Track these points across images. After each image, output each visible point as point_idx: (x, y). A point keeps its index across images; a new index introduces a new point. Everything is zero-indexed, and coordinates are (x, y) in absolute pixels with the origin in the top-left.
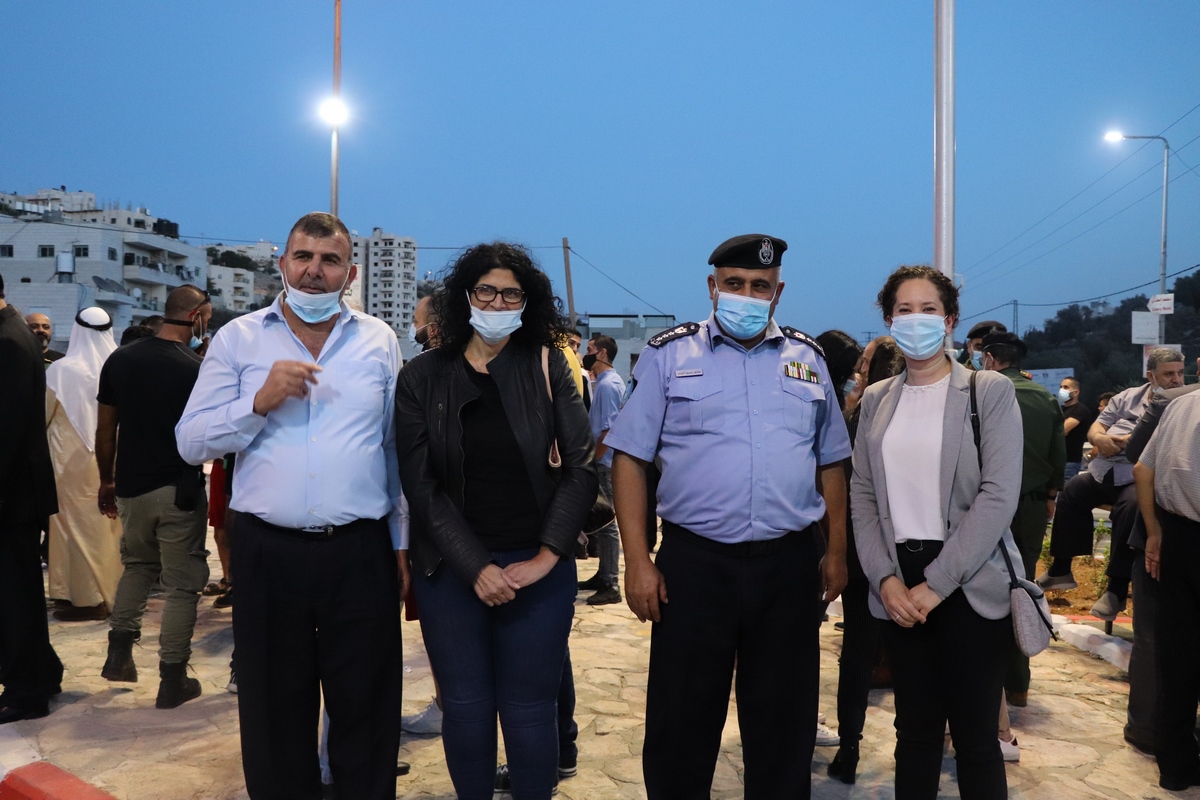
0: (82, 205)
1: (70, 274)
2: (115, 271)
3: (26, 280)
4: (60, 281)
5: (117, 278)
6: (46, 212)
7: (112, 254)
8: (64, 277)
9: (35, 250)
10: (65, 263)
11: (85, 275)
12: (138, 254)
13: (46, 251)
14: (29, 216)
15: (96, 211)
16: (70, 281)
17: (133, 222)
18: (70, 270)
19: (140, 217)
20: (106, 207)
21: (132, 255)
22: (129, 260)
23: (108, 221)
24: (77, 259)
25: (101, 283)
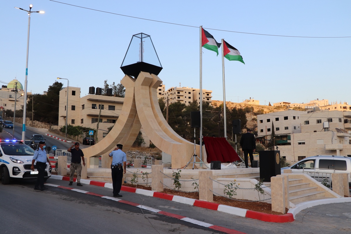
0: (324, 104)
1: (328, 128)
2: (341, 126)
3: (315, 131)
4: (325, 131)
5: (343, 128)
6: (314, 108)
7: (340, 120)
8: (326, 129)
9: (316, 121)
10: (326, 125)
11: (332, 128)
12: (349, 119)
13: (319, 121)
14: (309, 110)
15: (329, 105)
16: (328, 131)
17: (342, 107)
18: (328, 127)
19: (345, 105)
20: (333, 104)
21: (347, 120)
22: (346, 122)
23: (334, 108)
24: (330, 123)
25: (338, 130)
